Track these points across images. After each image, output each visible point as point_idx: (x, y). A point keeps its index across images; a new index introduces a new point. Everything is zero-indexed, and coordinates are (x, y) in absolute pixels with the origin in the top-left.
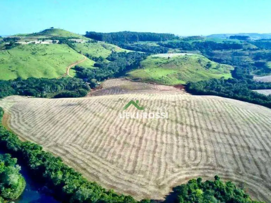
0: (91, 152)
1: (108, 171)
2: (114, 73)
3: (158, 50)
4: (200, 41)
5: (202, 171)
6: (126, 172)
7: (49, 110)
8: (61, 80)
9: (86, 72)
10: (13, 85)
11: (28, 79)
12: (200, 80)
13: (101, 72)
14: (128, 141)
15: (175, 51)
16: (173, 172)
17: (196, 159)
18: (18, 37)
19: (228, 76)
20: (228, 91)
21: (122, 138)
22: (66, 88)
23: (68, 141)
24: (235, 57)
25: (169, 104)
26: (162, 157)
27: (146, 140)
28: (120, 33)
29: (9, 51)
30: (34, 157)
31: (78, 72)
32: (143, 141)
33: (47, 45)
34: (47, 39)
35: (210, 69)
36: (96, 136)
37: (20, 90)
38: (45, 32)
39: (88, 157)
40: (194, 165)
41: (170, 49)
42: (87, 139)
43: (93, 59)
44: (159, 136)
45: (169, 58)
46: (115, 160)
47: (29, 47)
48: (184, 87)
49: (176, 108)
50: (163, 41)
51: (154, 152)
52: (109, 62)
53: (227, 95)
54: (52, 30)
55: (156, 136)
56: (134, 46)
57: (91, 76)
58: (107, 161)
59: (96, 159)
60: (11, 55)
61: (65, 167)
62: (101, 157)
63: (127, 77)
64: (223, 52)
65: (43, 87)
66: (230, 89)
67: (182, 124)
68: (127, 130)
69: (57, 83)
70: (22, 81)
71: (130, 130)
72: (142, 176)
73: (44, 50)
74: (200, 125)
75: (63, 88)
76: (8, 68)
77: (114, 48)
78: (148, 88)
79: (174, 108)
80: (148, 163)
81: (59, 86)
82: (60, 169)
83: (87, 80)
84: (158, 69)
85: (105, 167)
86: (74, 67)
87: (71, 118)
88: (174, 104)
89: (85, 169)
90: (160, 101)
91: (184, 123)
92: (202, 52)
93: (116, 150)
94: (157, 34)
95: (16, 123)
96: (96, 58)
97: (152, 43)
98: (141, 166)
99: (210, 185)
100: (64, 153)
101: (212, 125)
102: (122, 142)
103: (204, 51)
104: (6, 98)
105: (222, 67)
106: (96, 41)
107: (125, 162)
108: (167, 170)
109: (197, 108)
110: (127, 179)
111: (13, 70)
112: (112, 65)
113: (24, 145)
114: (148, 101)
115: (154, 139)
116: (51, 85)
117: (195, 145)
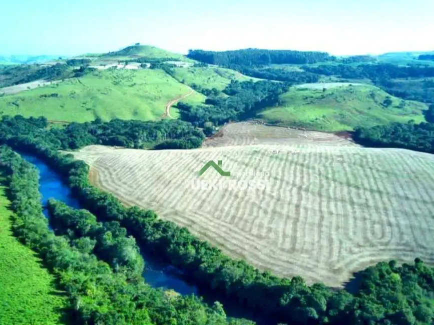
0: (226, 222)
1: (256, 248)
2: (238, 114)
3: (303, 78)
4: (370, 63)
5: (394, 253)
6: (283, 250)
7: (154, 165)
8: (161, 123)
9: (195, 111)
10: (92, 130)
11: (111, 121)
12: (375, 124)
13: (218, 113)
14: (278, 209)
15: (330, 79)
16: (351, 252)
17: (383, 236)
18: (87, 58)
19: (420, 119)
20: (422, 141)
21: (268, 204)
22: (170, 136)
23: (190, 208)
24: (430, 89)
25: (333, 159)
26: (333, 232)
27: (306, 209)
28: (241, 51)
29: (81, 79)
30: (150, 227)
31: (182, 111)
32: (302, 211)
33: (134, 70)
34: (131, 61)
35: (390, 107)
36: (230, 202)
37: (103, 137)
38: (127, 51)
39: (224, 229)
40: (382, 244)
41: (323, 76)
42: (217, 206)
43: (203, 92)
44: (324, 204)
45: (324, 90)
46: (263, 234)
47: (108, 73)
48: (351, 134)
49: (345, 165)
50: (311, 63)
51: (320, 225)
52: (228, 96)
53: (422, 147)
54: (137, 47)
55: (320, 204)
56: (265, 72)
57: (203, 117)
58: (253, 235)
59: (236, 232)
60: (84, 86)
61: (197, 240)
62: (242, 230)
63: (259, 120)
64: (410, 80)
65: (137, 134)
66: (424, 138)
67: (357, 188)
68: (275, 194)
69: (156, 128)
70: (103, 124)
71: (279, 194)
72: (307, 256)
73: (131, 78)
74: (385, 188)
75: (165, 135)
76: (82, 105)
77: (233, 75)
78: (294, 137)
79: (342, 165)
80: (314, 240)
81: (159, 132)
82: (190, 243)
83: (198, 123)
84: (308, 107)
85: (252, 243)
86: (176, 104)
87: (187, 176)
88: (341, 159)
89: (222, 245)
90: (318, 154)
91: (360, 186)
92: (374, 81)
93: (263, 222)
94: (301, 52)
95: (109, 182)
96: (207, 90)
97: (292, 67)
98: (304, 244)
99: (409, 269)
100: (189, 223)
101: (403, 189)
102: (270, 210)
103: (377, 79)
104: (83, 149)
105: (409, 105)
106: (206, 64)
107: (278, 237)
108: (342, 250)
109: (377, 166)
110: (286, 259)
111: (89, 107)
112: (234, 102)
113: (132, 211)
114: (298, 154)
115: (317, 208)
116: (148, 131)
117: (381, 217)
